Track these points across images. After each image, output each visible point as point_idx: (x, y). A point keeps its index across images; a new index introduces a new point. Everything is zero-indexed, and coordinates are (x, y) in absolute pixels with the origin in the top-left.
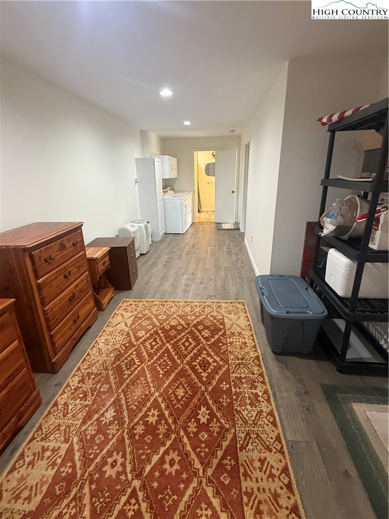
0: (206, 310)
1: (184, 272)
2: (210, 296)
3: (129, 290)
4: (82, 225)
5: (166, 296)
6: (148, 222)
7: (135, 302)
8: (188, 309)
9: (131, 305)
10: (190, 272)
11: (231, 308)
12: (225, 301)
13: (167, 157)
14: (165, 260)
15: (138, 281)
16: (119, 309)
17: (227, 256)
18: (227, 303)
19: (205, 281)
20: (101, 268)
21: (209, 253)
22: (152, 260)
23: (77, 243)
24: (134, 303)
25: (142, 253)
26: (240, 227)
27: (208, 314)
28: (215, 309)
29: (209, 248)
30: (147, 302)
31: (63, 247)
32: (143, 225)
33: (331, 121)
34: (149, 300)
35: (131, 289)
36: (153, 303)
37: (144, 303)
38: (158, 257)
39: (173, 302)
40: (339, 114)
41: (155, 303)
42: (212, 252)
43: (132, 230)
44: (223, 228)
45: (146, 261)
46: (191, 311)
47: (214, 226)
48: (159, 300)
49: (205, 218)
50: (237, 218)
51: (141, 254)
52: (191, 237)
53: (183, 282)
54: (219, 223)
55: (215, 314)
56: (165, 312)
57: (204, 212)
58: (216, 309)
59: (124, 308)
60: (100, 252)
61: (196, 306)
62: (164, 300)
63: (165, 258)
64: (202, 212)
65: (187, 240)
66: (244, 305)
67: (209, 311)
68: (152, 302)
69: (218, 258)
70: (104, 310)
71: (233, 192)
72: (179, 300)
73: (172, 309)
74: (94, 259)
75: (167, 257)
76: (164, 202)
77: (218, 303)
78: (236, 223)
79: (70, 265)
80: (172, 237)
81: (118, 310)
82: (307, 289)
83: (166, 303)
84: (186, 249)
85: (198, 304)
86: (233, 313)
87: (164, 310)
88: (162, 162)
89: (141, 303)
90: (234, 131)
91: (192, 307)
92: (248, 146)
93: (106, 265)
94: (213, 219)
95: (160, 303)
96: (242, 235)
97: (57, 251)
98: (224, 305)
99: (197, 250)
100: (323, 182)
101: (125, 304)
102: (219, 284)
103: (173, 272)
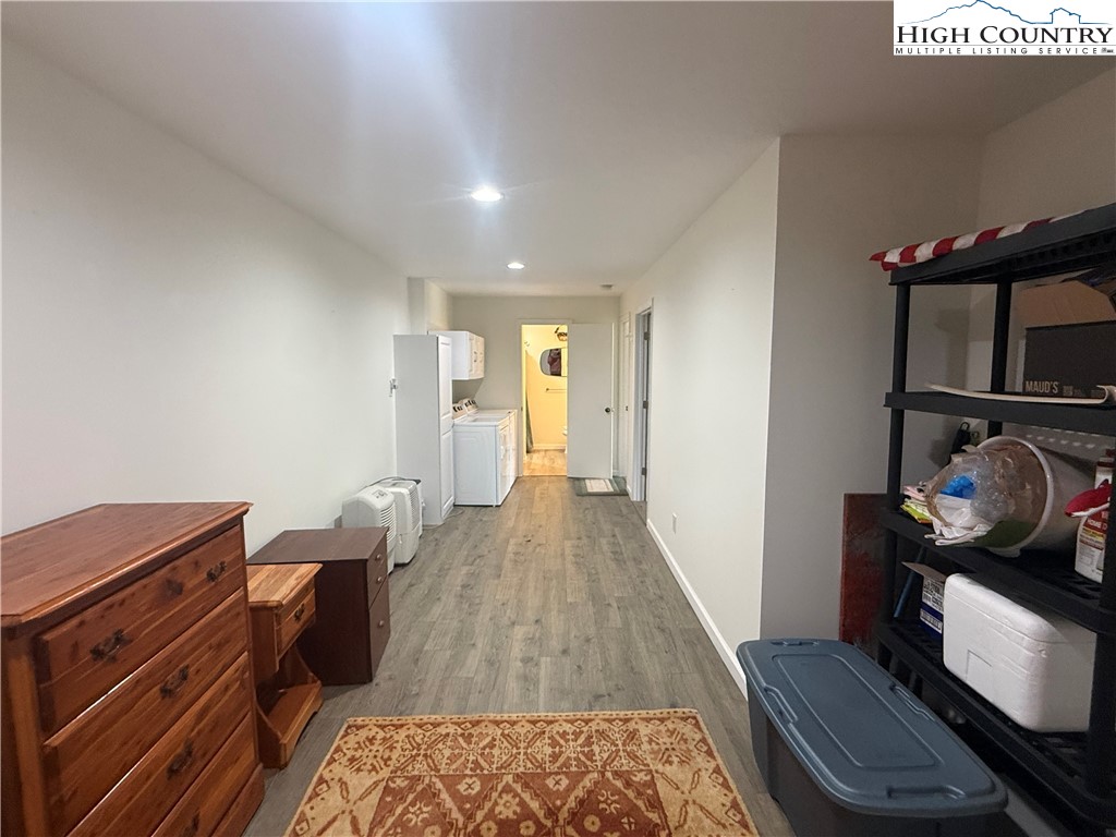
0: (596, 748)
1: (513, 617)
2: (598, 697)
3: (365, 683)
4: (246, 512)
5: (473, 700)
6: (418, 482)
7: (382, 727)
8: (543, 750)
9: (371, 740)
10: (531, 615)
11: (665, 740)
12: (644, 713)
13: (465, 335)
14: (459, 579)
15: (390, 650)
16: (332, 760)
17: (613, 565)
18: (648, 720)
19: (574, 644)
20: (289, 630)
21: (570, 558)
22: (427, 581)
23: (223, 569)
24: (381, 734)
25: (401, 562)
26: (629, 488)
27: (604, 766)
28: (621, 747)
29: (568, 544)
30: (420, 726)
31: (174, 589)
32: (405, 491)
33: (914, 259)
34: (425, 718)
35: (371, 680)
36: (439, 730)
37: (411, 732)
38: (443, 572)
39: (497, 723)
40: (933, 244)
41: (442, 730)
42: (576, 556)
43: (379, 503)
44: (590, 490)
45: (411, 585)
46: (555, 757)
47: (566, 485)
48: (455, 717)
49: (543, 465)
50: (616, 467)
51: (396, 566)
52: (518, 514)
53: (517, 650)
54: (578, 479)
55: (624, 763)
56: (476, 762)
57: (539, 451)
58: (624, 745)
59: (349, 754)
60: (292, 581)
61: (564, 735)
62: (469, 717)
63: (459, 576)
64: (534, 451)
65: (511, 524)
66: (697, 725)
67: (605, 756)
68: (436, 725)
69: (593, 571)
70: (286, 765)
71: (607, 410)
72: (514, 717)
73: (496, 752)
74: (271, 608)
75: (465, 570)
76: (454, 432)
77: (626, 721)
78: (618, 480)
79: (187, 648)
80: (470, 514)
81: (329, 764)
82: (892, 688)
83: (475, 731)
84: (510, 548)
85: (567, 727)
86: (675, 760)
87: (471, 758)
88: (454, 344)
89: (403, 733)
90: (610, 286)
91: (554, 744)
92: (646, 318)
93: (304, 617)
94: (561, 467)
95: (460, 731)
96: (640, 510)
97: (149, 610)
98: (644, 730)
99: (538, 550)
100: (890, 400)
101: (352, 740)
102: (614, 651)
103: (483, 617)
